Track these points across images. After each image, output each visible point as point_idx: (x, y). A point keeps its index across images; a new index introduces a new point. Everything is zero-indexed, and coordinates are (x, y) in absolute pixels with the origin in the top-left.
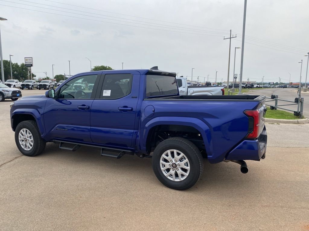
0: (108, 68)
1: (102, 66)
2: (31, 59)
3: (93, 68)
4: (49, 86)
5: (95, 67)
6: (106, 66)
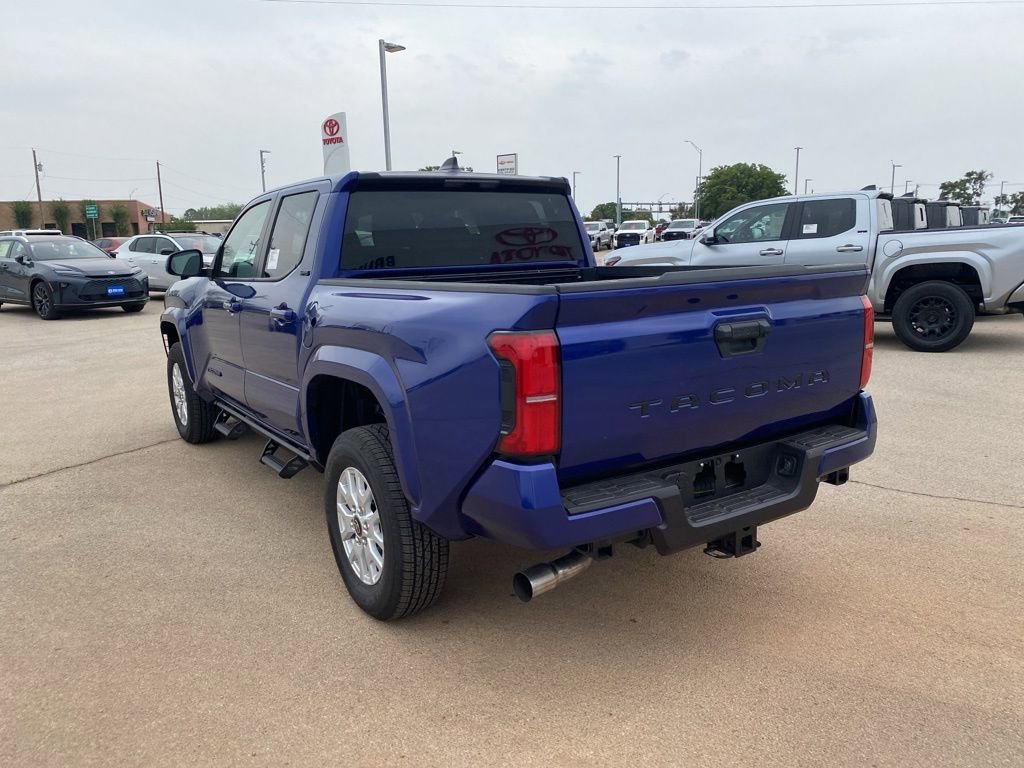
0: (758, 169)
1: (739, 165)
2: (512, 158)
3: (709, 174)
4: (599, 239)
5: (716, 169)
6: (754, 165)
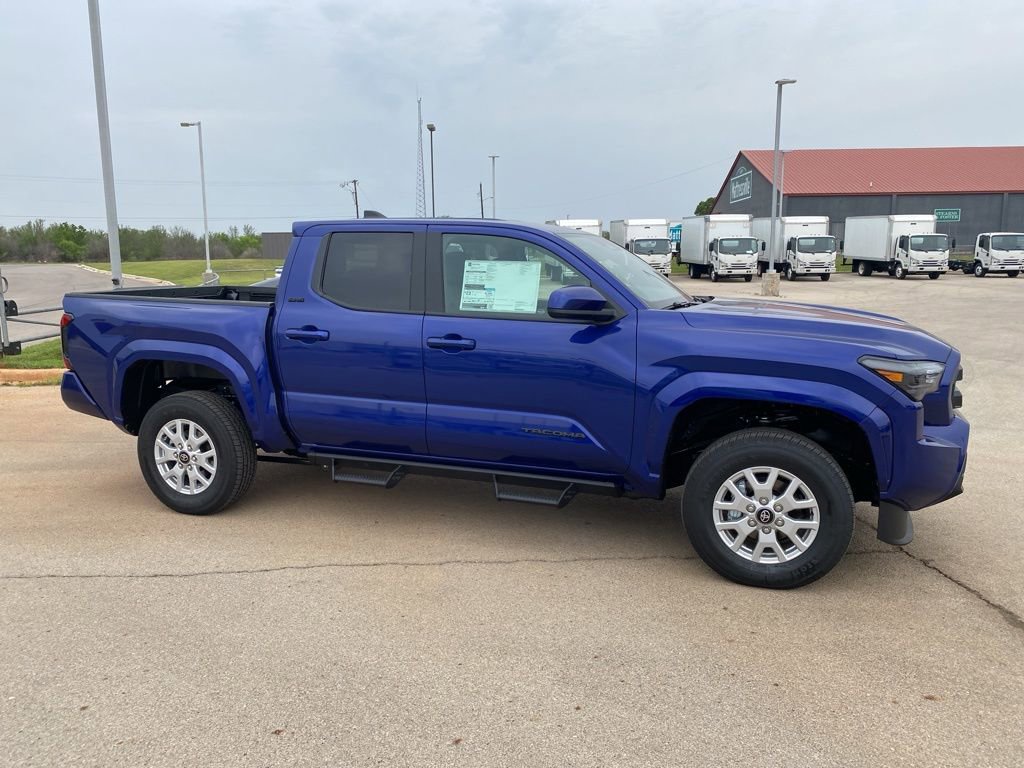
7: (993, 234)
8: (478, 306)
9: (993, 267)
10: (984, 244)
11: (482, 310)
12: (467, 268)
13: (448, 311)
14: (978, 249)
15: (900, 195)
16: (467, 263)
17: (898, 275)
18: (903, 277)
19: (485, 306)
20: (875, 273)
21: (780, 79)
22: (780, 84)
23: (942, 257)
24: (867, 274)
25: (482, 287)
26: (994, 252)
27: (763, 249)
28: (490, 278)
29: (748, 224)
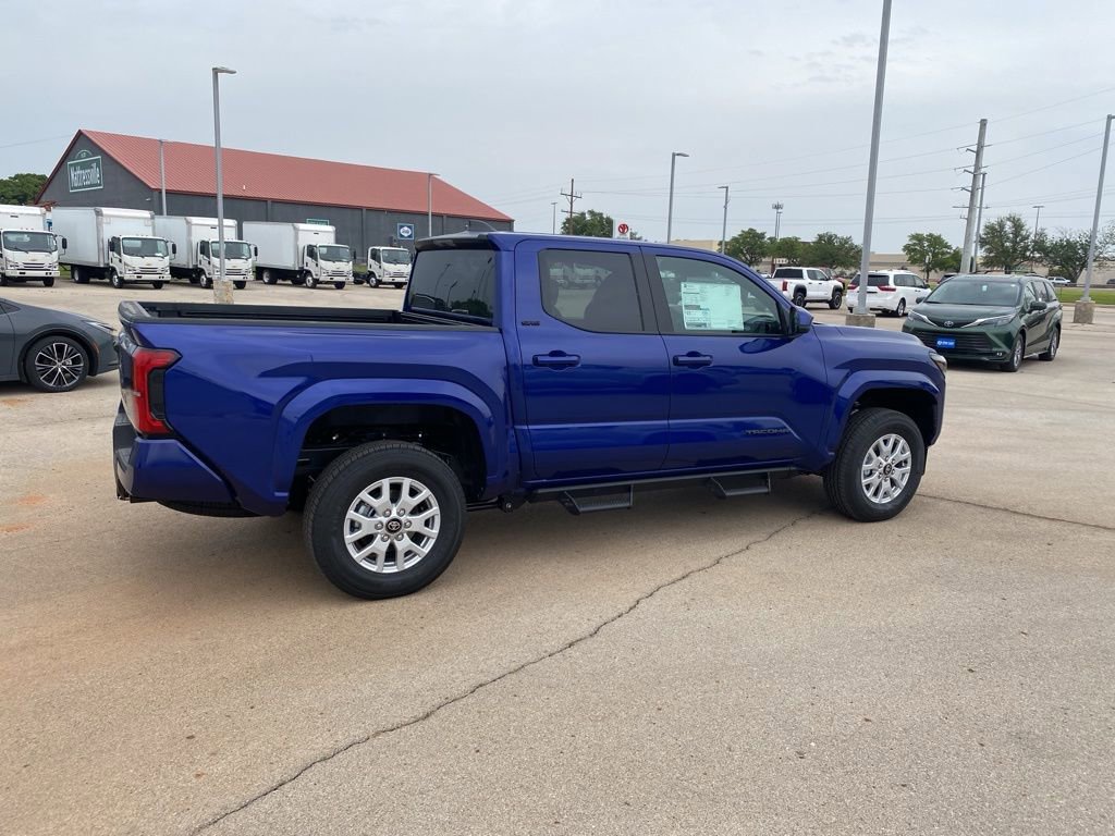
7: (382, 248)
8: (700, 325)
9: (385, 279)
10: (375, 256)
11: (703, 328)
12: (683, 289)
13: (676, 331)
14: (370, 261)
15: (275, 201)
16: (682, 285)
17: (309, 284)
18: (313, 287)
19: (705, 324)
20: (279, 281)
21: (218, 66)
22: (216, 71)
23: (346, 267)
24: (272, 282)
25: (698, 308)
26: (385, 265)
27: (174, 252)
28: (703, 299)
29: (150, 222)
